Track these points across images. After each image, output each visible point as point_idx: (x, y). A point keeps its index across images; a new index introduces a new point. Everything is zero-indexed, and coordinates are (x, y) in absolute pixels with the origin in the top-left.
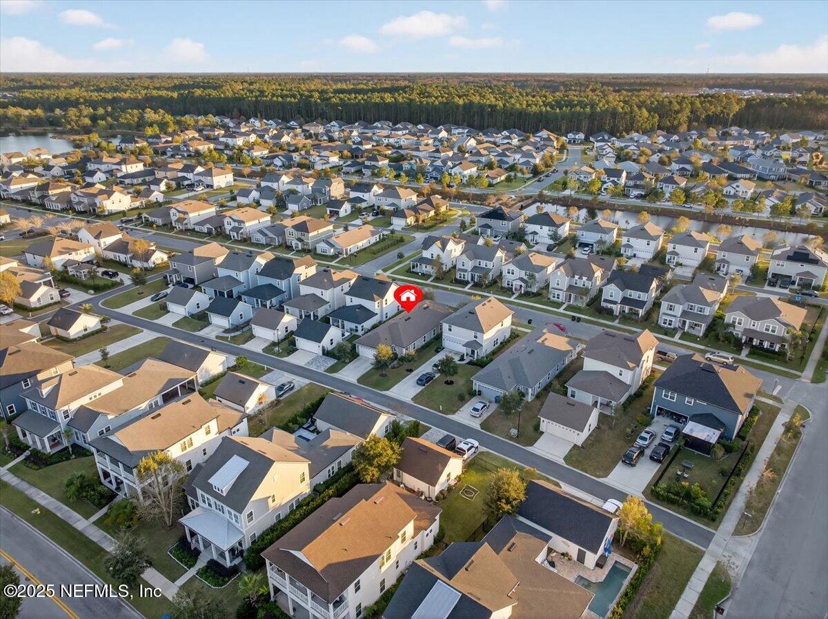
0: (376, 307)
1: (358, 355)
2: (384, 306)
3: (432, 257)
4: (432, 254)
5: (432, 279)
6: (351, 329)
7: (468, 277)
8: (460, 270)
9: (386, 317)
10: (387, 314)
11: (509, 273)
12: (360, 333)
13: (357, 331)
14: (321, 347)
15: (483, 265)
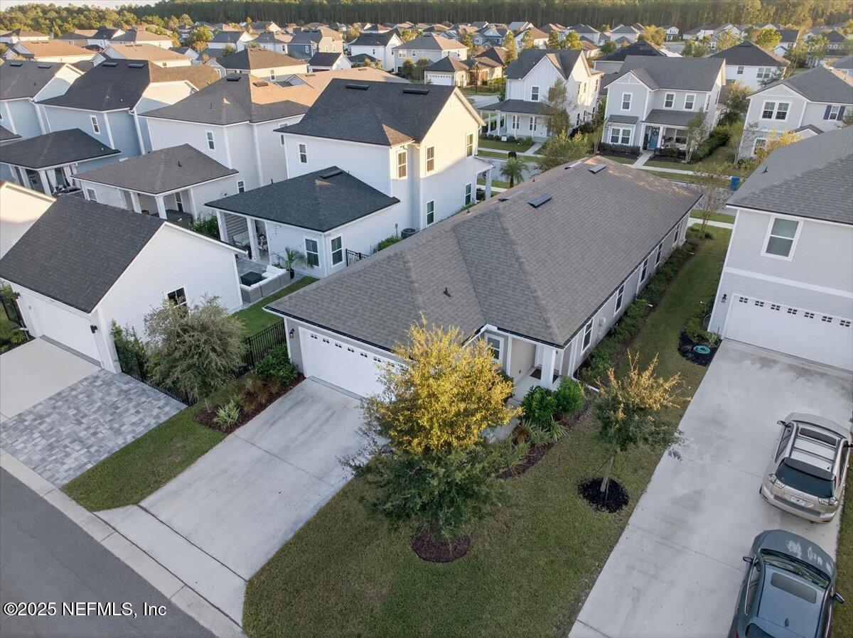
0: (394, 173)
1: (300, 377)
2: (423, 173)
3: (535, 97)
4: (535, 89)
5: (535, 148)
6: (292, 256)
7: (636, 137)
8: (615, 119)
9: (431, 218)
10: (431, 205)
11: (767, 115)
12: (326, 267)
13: (313, 260)
14: (105, 329)
15: (679, 103)
